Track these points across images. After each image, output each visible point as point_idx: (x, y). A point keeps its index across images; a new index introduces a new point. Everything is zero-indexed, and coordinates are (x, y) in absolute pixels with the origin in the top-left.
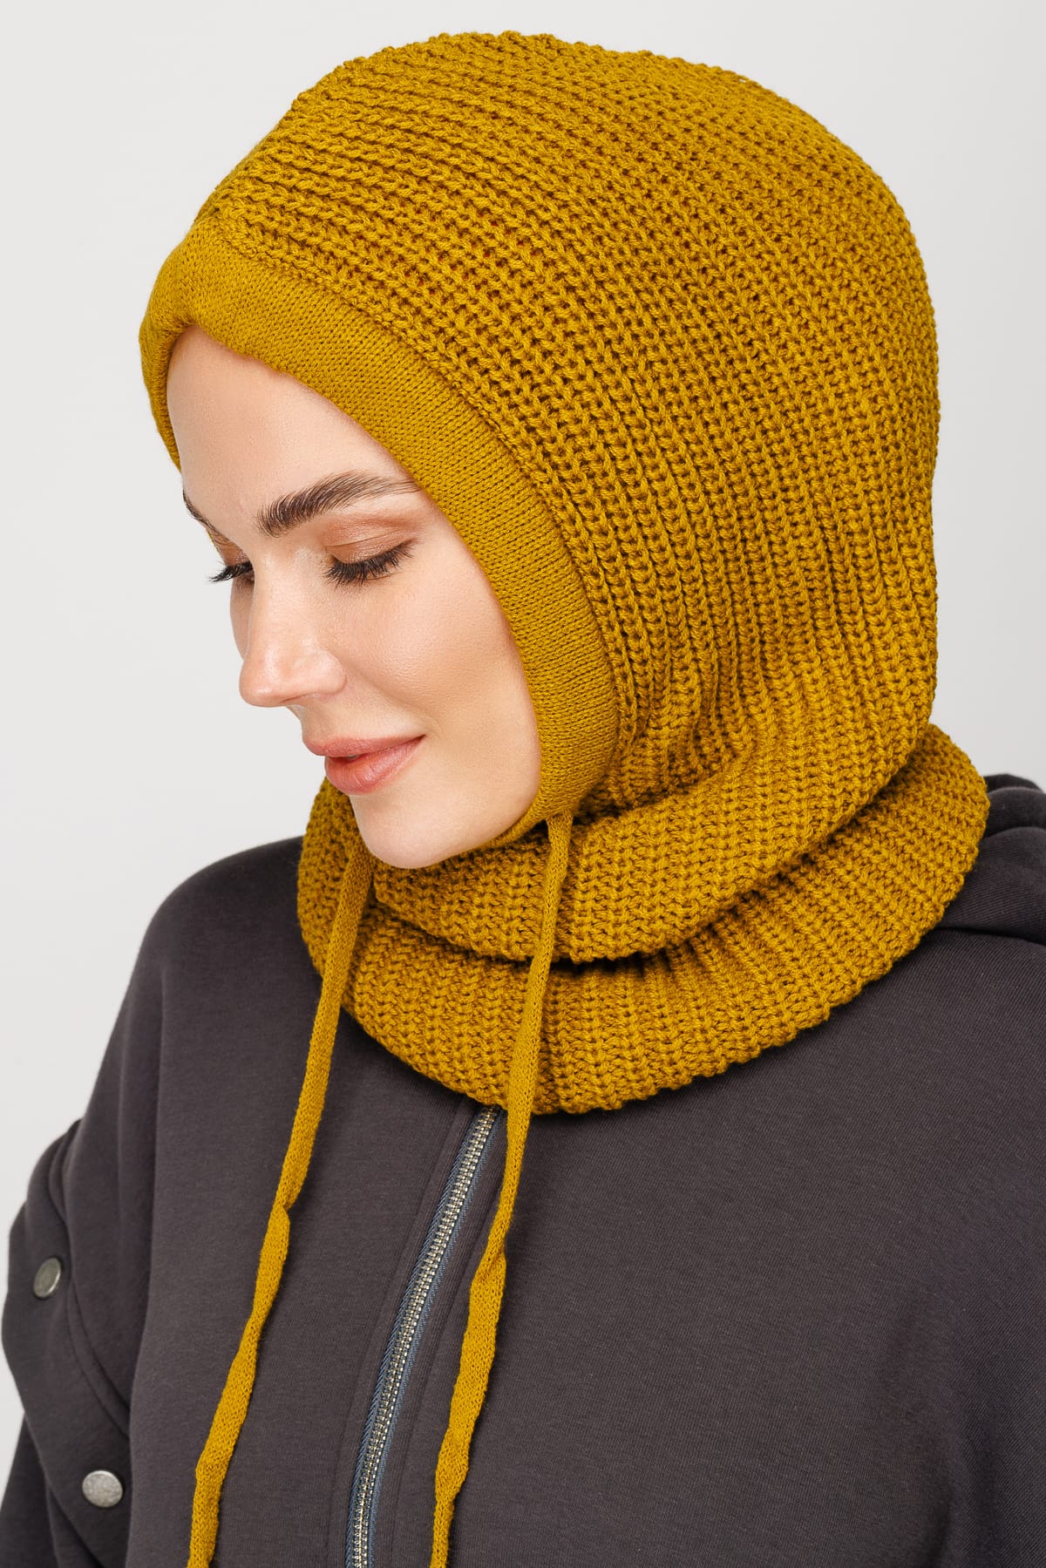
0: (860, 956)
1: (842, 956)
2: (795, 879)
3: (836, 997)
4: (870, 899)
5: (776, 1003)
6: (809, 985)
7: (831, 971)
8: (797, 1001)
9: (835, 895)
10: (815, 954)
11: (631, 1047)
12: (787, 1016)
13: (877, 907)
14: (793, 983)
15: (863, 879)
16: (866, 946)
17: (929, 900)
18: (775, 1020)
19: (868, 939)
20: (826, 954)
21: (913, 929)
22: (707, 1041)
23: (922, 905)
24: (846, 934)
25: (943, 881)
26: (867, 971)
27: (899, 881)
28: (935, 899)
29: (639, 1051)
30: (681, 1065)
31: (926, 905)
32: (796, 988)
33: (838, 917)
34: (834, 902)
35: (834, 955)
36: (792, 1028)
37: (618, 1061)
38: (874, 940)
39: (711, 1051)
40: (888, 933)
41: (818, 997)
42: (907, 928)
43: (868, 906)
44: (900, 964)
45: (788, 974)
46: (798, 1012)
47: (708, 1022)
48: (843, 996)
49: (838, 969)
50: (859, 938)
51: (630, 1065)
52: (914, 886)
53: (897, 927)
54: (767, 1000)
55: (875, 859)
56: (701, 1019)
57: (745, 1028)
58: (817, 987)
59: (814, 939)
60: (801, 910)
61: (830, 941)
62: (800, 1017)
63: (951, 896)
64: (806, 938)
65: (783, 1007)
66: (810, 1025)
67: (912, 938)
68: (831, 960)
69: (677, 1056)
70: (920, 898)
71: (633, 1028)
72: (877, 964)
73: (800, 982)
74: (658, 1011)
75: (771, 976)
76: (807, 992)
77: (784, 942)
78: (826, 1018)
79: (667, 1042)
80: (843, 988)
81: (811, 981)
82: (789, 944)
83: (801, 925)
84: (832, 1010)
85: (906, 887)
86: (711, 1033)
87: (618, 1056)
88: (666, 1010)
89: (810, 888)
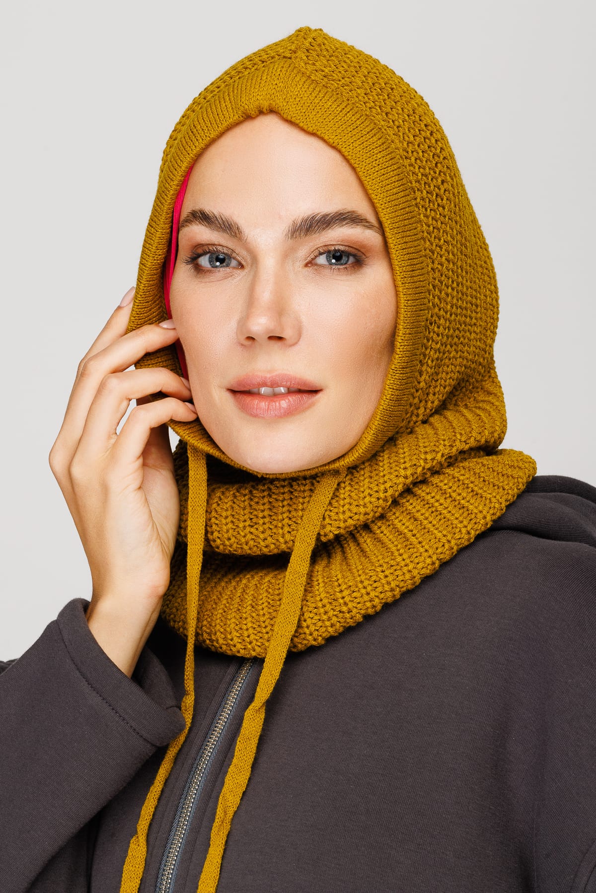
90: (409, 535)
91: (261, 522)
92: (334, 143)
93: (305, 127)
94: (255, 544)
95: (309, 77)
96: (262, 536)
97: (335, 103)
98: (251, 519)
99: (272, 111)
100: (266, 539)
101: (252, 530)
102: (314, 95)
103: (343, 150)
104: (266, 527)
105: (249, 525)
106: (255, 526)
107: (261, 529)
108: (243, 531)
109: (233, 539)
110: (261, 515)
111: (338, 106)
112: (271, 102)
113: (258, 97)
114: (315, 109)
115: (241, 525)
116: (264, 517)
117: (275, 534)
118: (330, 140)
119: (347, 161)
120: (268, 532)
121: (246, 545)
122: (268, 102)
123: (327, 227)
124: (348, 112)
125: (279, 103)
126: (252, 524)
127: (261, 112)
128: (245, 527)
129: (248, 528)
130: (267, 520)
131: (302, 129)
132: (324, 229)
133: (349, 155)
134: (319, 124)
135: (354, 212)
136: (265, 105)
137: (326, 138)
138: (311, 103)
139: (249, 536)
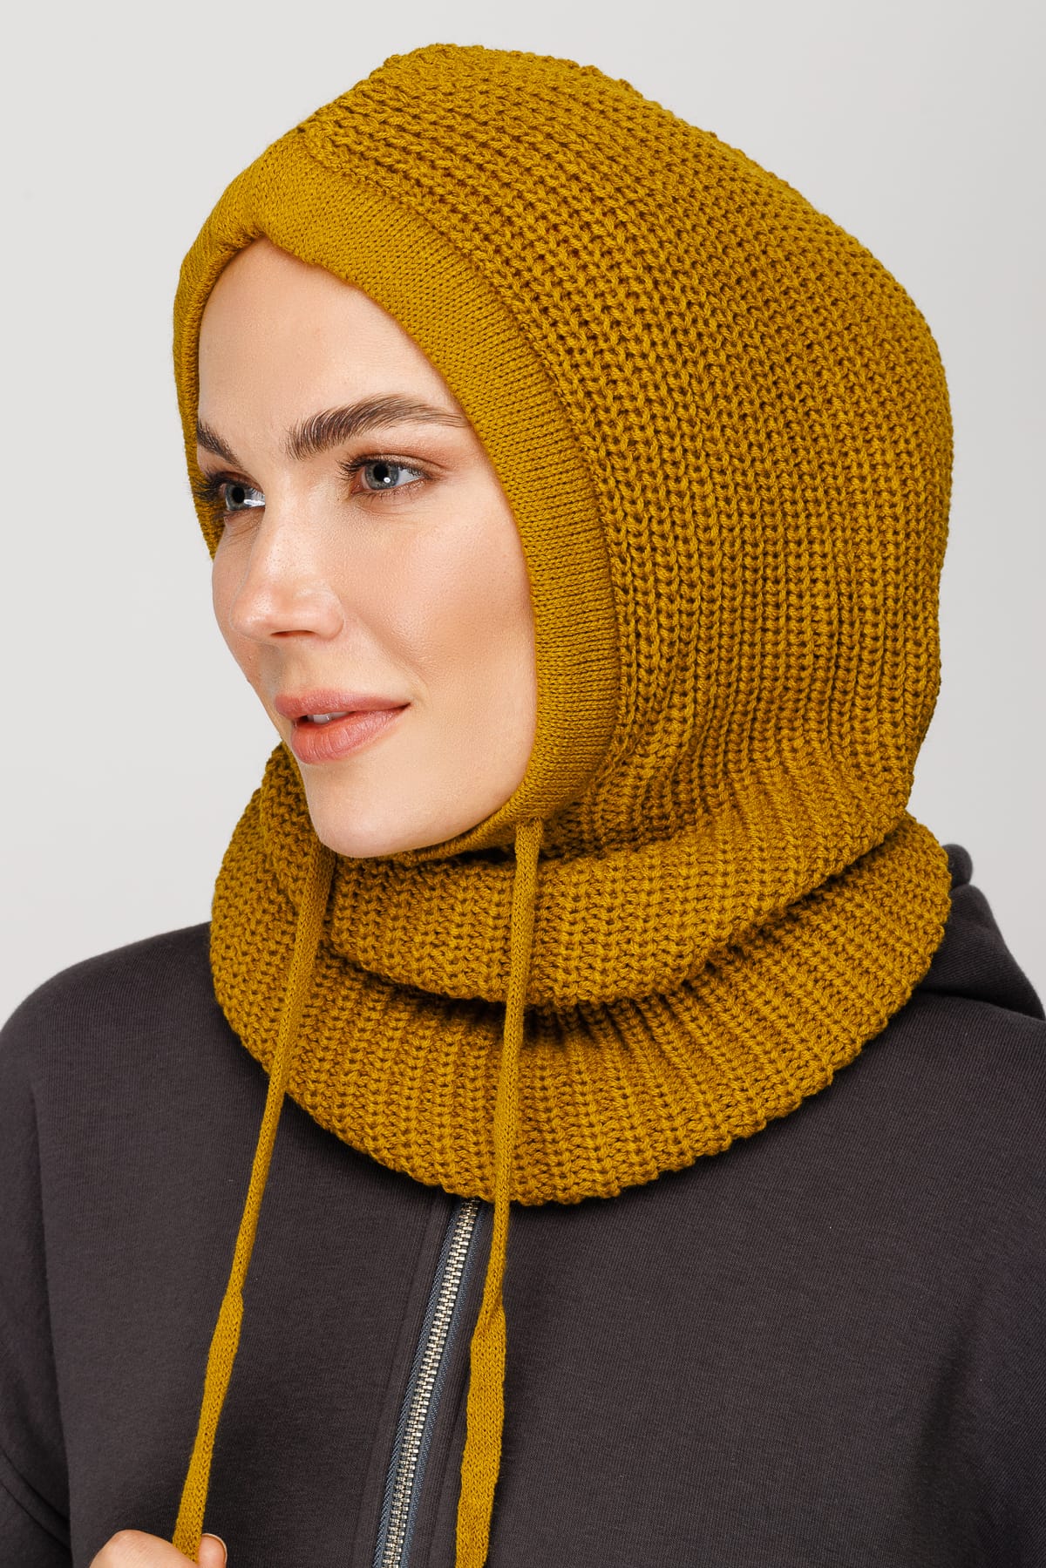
0: (856, 1014)
1: (838, 1016)
2: (780, 937)
3: (838, 1058)
4: (858, 955)
5: (778, 1072)
6: (809, 1049)
7: (828, 1032)
8: (799, 1068)
9: (825, 953)
10: (810, 1017)
11: (632, 1128)
12: (793, 1083)
13: (866, 963)
14: (792, 1049)
15: (850, 934)
16: (860, 1003)
17: (916, 952)
18: (780, 1089)
19: (861, 996)
20: (821, 1016)
21: (904, 982)
22: (712, 1116)
23: (909, 958)
24: (838, 993)
25: (925, 933)
26: (865, 1029)
27: (883, 934)
28: (921, 950)
29: (641, 1131)
30: (685, 1144)
31: (913, 957)
32: (796, 1055)
33: (829, 976)
34: (824, 960)
35: (829, 1016)
36: (798, 1096)
37: (619, 1145)
38: (868, 996)
39: (716, 1127)
40: (880, 988)
41: (820, 1060)
42: (899, 982)
43: (857, 962)
44: (895, 1020)
45: (785, 1042)
46: (802, 1079)
47: (710, 1097)
48: (845, 1056)
49: (835, 1029)
50: (853, 996)
51: (632, 1146)
52: (899, 939)
53: (888, 981)
54: (769, 1069)
55: (858, 913)
56: (704, 1093)
57: (749, 1099)
58: (816, 1050)
59: (807, 1002)
60: (792, 970)
61: (824, 1002)
62: (805, 1084)
63: (934, 948)
64: (799, 1001)
65: (786, 1075)
66: (815, 1092)
67: (904, 993)
68: (827, 1021)
69: (680, 1133)
70: (907, 951)
71: (633, 1109)
72: (873, 1020)
73: (799, 1047)
74: (658, 1091)
75: (769, 1046)
76: (807, 1055)
77: (778, 1008)
78: (830, 1082)
79: (670, 1117)
80: (843, 1048)
81: (810, 1044)
82: (783, 1010)
83: (792, 988)
84: (836, 1073)
85: (891, 941)
86: (715, 1107)
87: (618, 1140)
88: (665, 1089)
89: (797, 946)
92: (347, 278)
93: (303, 255)
94: (435, 978)
98: (437, 933)
101: (435, 953)
105: (431, 943)
106: (442, 948)
107: (450, 956)
108: (417, 950)
109: (397, 959)
114: (318, 221)
116: (459, 937)
117: (473, 970)
118: (342, 273)
120: (462, 965)
121: (419, 975)
126: (436, 942)
129: (428, 946)
133: (377, 294)
134: (320, 248)
135: (395, 396)
137: (336, 269)
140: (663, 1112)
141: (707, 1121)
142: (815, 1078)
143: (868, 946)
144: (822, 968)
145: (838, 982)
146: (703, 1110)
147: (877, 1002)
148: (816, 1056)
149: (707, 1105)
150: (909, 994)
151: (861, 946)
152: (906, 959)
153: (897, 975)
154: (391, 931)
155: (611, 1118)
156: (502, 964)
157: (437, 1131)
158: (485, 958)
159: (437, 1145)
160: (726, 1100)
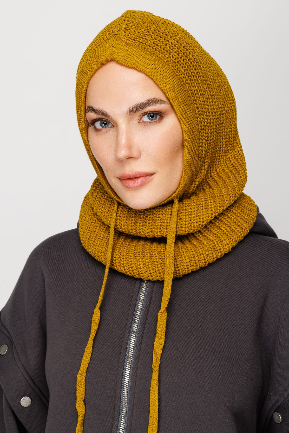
0: (237, 235)
1: (233, 235)
3: (232, 245)
4: (237, 221)
6: (226, 242)
7: (231, 238)
9: (229, 221)
11: (186, 260)
12: (222, 250)
13: (239, 223)
17: (250, 222)
18: (219, 251)
19: (238, 231)
20: (229, 235)
21: (248, 229)
22: (204, 257)
23: (248, 223)
24: (233, 230)
26: (239, 239)
28: (251, 222)
29: (188, 261)
30: (198, 264)
31: (249, 223)
32: (223, 243)
34: (229, 222)
35: (231, 235)
36: (223, 253)
37: (182, 264)
38: (240, 231)
39: (205, 260)
40: (242, 229)
41: (229, 245)
42: (246, 228)
43: (237, 223)
44: (246, 237)
47: (204, 252)
48: (234, 244)
50: (236, 230)
51: (185, 264)
52: (246, 219)
53: (244, 228)
54: (217, 246)
56: (202, 251)
57: (213, 253)
58: (228, 242)
59: (225, 231)
61: (230, 231)
62: (225, 250)
63: (254, 221)
65: (221, 248)
67: (247, 231)
68: (230, 236)
69: (197, 261)
70: (248, 221)
71: (185, 255)
72: (241, 236)
73: (224, 241)
75: (217, 240)
77: (219, 232)
78: (230, 250)
79: (194, 258)
80: (234, 242)
82: (220, 233)
84: (232, 248)
85: (244, 219)
86: (205, 255)
87: (182, 263)
88: (193, 250)
90: (219, 235)
91: (148, 225)
92: (141, 70)
93: (128, 65)
94: (144, 233)
95: (126, 42)
96: (147, 231)
97: (138, 52)
98: (143, 223)
99: (112, 60)
100: (149, 233)
101: (143, 228)
102: (129, 51)
103: (146, 72)
104: (150, 227)
105: (142, 226)
106: (145, 226)
107: (147, 228)
108: (139, 228)
109: (134, 230)
110: (148, 222)
111: (140, 53)
112: (111, 57)
113: (106, 56)
114: (130, 57)
115: (138, 225)
116: (149, 223)
117: (153, 231)
118: (139, 69)
119: (148, 76)
120: (150, 230)
121: (139, 233)
122: (110, 57)
123: (144, 107)
124: (145, 55)
125: (115, 57)
126: (143, 225)
127: (108, 61)
128: (140, 226)
129: (141, 226)
130: (150, 225)
131: (126, 67)
132: (143, 109)
133: (148, 74)
134: (133, 63)
135: (154, 98)
136: (109, 58)
137: (137, 68)
138: (128, 54)
139: (142, 230)
140: (193, 256)
141: (203, 258)
142: (227, 249)
143: (239, 220)
144: (228, 224)
145: (232, 227)
146: (202, 256)
147: (242, 233)
148: (228, 244)
149: (203, 254)
150: (248, 231)
151: (237, 220)
152: (248, 224)
153: (246, 226)
154: (131, 224)
155: (180, 257)
156: (160, 229)
157: (138, 263)
158: (156, 228)
159: (139, 267)
160: (207, 253)
